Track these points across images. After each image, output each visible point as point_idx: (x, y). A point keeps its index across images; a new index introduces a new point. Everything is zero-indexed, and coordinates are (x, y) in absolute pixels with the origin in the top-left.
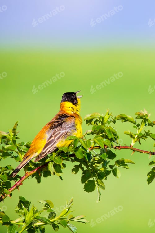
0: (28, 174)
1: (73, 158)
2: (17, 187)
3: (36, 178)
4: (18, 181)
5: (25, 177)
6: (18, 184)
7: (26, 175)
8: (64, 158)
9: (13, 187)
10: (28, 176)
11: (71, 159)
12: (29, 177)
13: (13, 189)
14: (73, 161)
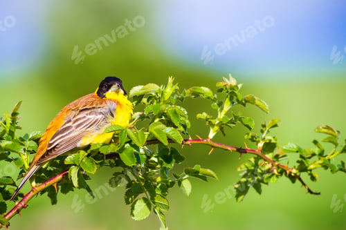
0: (36, 188)
1: (113, 161)
2: (18, 212)
3: (49, 195)
4: (19, 201)
5: (32, 194)
6: (20, 205)
7: (32, 191)
8: (97, 162)
9: (11, 211)
10: (36, 192)
11: (110, 162)
12: (37, 194)
13: (11, 214)
14: (111, 165)
